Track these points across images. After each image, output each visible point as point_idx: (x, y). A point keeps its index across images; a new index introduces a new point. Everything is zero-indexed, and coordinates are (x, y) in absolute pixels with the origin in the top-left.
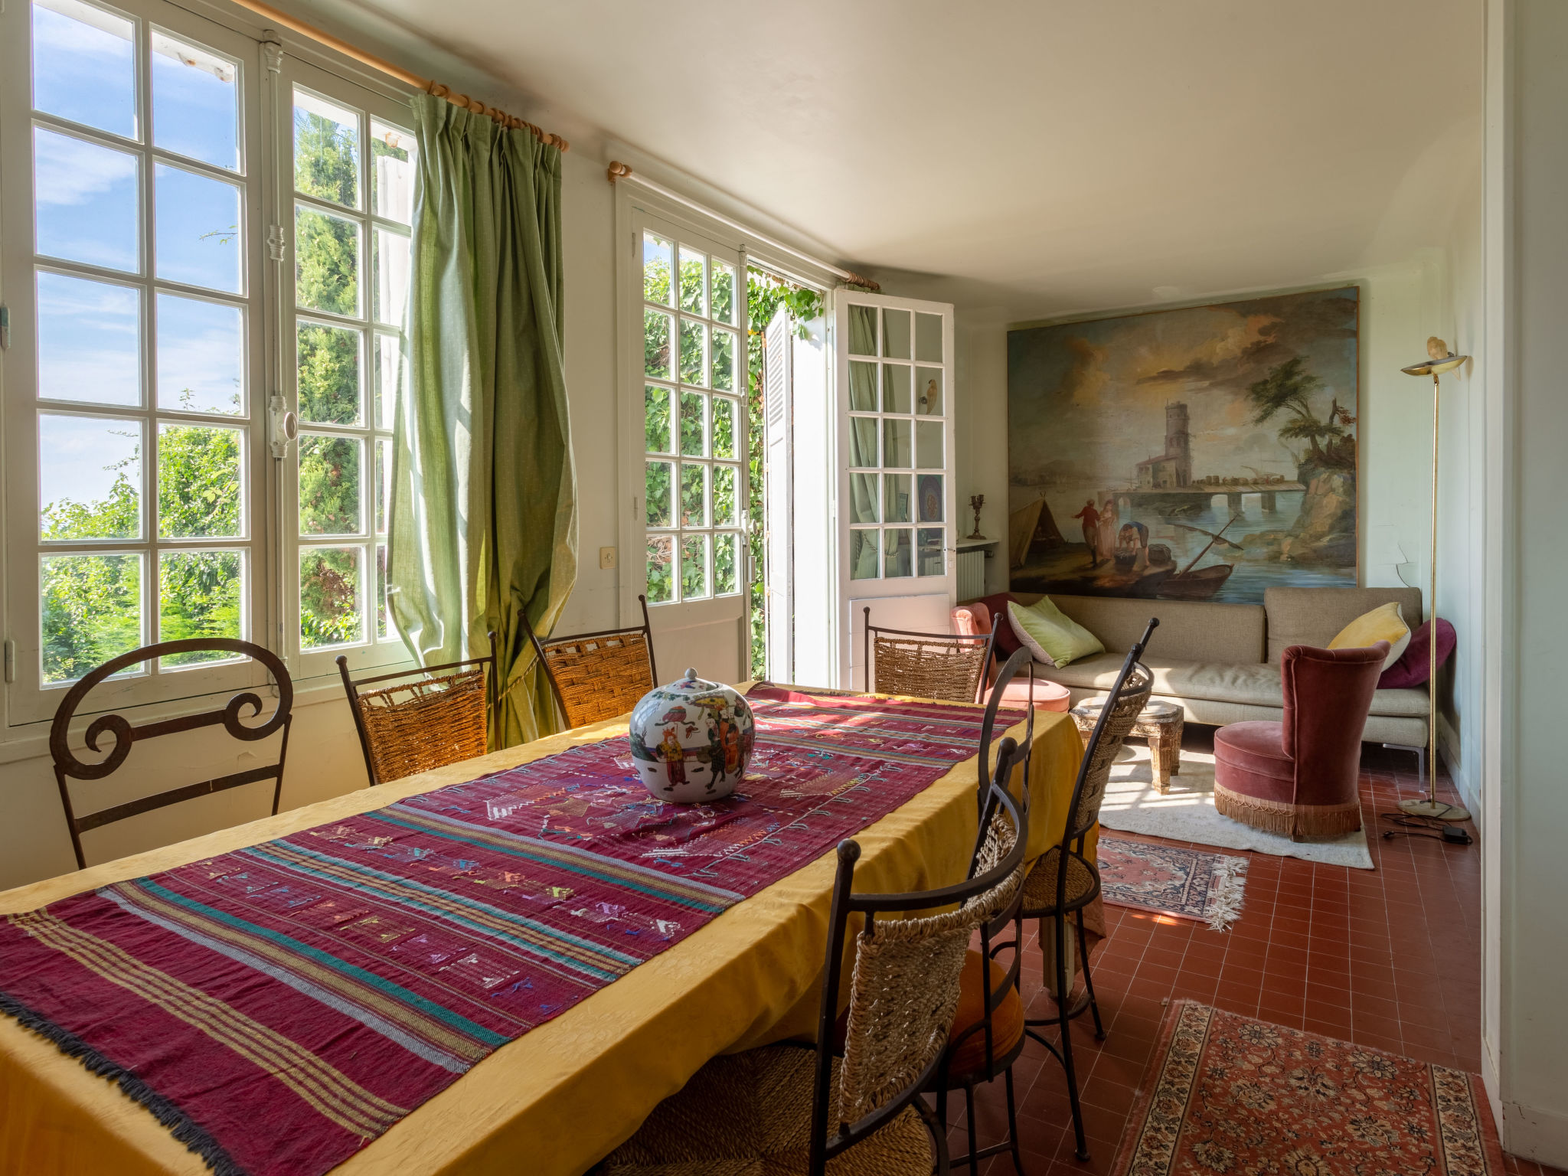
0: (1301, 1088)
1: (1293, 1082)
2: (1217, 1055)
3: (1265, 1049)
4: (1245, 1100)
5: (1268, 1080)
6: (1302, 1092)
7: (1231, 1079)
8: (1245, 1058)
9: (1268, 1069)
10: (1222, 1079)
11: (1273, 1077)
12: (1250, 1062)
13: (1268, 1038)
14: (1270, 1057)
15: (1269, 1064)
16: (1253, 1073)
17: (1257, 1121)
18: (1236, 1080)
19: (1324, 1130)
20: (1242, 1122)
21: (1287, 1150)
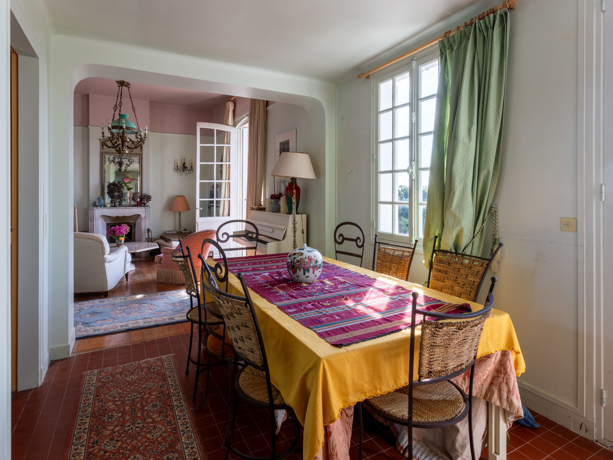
0: (136, 395)
1: (139, 396)
2: (165, 391)
3: (151, 402)
4: (152, 383)
5: (147, 392)
6: (136, 394)
7: (158, 387)
8: (156, 395)
9: (147, 396)
10: (160, 385)
11: (146, 394)
12: (154, 395)
13: (150, 407)
14: (148, 400)
15: (148, 398)
16: (152, 392)
17: (147, 380)
18: (156, 387)
19: (128, 387)
20: (151, 378)
21: (137, 378)
